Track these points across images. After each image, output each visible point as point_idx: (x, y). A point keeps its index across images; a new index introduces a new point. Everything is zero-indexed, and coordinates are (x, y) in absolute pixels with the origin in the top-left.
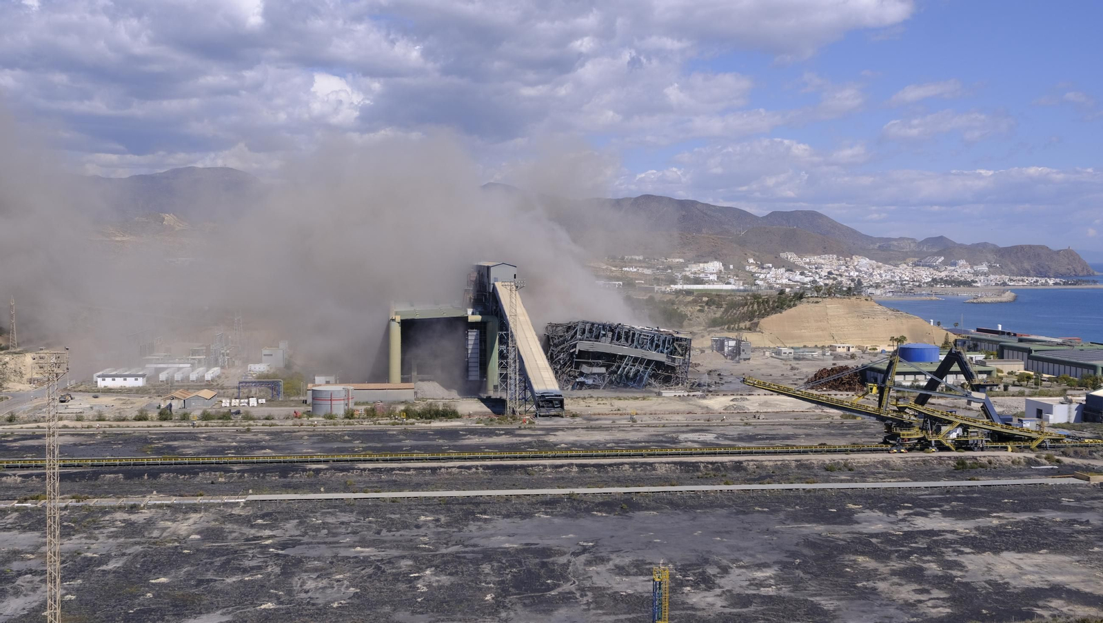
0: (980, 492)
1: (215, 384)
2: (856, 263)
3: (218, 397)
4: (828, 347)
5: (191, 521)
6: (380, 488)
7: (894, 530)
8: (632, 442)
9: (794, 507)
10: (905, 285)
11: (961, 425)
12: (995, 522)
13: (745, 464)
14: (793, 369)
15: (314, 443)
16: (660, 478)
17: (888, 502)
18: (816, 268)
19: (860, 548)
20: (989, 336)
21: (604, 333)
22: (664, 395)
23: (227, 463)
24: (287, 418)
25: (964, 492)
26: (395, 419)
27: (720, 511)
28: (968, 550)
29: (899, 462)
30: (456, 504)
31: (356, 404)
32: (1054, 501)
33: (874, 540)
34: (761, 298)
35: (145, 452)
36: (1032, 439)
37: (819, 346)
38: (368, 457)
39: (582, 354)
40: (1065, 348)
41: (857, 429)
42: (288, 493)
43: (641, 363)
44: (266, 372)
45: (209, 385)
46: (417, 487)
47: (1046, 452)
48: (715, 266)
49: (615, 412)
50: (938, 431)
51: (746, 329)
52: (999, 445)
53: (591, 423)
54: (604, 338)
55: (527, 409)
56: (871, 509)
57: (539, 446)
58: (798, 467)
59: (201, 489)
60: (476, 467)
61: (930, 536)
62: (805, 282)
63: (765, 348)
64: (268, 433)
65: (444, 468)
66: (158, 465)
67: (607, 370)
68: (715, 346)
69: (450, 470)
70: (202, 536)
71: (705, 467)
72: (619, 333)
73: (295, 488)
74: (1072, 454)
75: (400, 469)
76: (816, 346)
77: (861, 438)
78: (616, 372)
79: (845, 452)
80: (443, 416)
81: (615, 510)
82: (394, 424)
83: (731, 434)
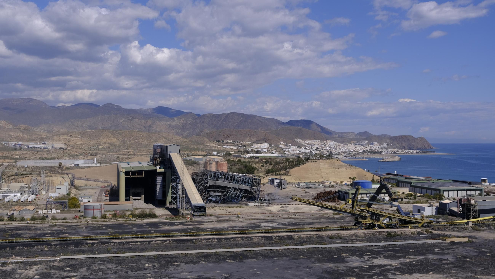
0: (399, 247)
1: (33, 203)
2: (329, 144)
3: (36, 209)
4: (321, 182)
5: (34, 269)
6: (124, 251)
7: (364, 265)
8: (240, 227)
9: (318, 256)
10: (351, 153)
11: (388, 217)
12: (408, 260)
13: (293, 236)
14: (306, 192)
15: (89, 230)
16: (255, 244)
17: (360, 253)
18: (311, 146)
19: (350, 273)
20: (392, 177)
21: (221, 176)
22: (249, 205)
23: (48, 241)
24: (74, 218)
25: (392, 247)
26: (126, 218)
27: (285, 258)
28: (398, 273)
29: (362, 234)
30: (162, 258)
31: (105, 211)
32: (432, 250)
33: (356, 270)
34: (290, 160)
35: (5, 237)
36: (419, 223)
37: (316, 182)
38: (117, 237)
39: (211, 186)
40: (426, 181)
41: (341, 220)
42: (80, 255)
43: (238, 191)
44: (58, 197)
45: (30, 203)
46: (142, 250)
47: (425, 228)
48: (266, 145)
49: (228, 214)
50: (378, 220)
51: (283, 174)
52: (405, 225)
53: (219, 218)
54: (221, 179)
55: (188, 213)
56: (353, 256)
57: (197, 230)
58: (317, 237)
59: (36, 254)
60: (169, 241)
61: (380, 267)
62: (307, 152)
63: (292, 183)
64: (65, 226)
65: (154, 241)
66: (14, 242)
67: (222, 194)
68: (270, 182)
69: (157, 242)
70: (40, 277)
71: (275, 238)
72: (227, 176)
73: (84, 252)
74: (437, 229)
75: (133, 242)
76: (315, 182)
77: (343, 224)
78: (226, 195)
79: (338, 230)
80: (149, 216)
81: (237, 259)
82: (126, 221)
83: (285, 222)
